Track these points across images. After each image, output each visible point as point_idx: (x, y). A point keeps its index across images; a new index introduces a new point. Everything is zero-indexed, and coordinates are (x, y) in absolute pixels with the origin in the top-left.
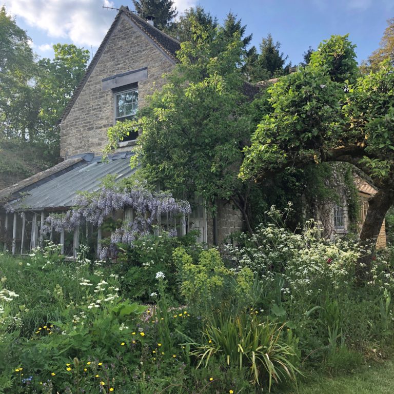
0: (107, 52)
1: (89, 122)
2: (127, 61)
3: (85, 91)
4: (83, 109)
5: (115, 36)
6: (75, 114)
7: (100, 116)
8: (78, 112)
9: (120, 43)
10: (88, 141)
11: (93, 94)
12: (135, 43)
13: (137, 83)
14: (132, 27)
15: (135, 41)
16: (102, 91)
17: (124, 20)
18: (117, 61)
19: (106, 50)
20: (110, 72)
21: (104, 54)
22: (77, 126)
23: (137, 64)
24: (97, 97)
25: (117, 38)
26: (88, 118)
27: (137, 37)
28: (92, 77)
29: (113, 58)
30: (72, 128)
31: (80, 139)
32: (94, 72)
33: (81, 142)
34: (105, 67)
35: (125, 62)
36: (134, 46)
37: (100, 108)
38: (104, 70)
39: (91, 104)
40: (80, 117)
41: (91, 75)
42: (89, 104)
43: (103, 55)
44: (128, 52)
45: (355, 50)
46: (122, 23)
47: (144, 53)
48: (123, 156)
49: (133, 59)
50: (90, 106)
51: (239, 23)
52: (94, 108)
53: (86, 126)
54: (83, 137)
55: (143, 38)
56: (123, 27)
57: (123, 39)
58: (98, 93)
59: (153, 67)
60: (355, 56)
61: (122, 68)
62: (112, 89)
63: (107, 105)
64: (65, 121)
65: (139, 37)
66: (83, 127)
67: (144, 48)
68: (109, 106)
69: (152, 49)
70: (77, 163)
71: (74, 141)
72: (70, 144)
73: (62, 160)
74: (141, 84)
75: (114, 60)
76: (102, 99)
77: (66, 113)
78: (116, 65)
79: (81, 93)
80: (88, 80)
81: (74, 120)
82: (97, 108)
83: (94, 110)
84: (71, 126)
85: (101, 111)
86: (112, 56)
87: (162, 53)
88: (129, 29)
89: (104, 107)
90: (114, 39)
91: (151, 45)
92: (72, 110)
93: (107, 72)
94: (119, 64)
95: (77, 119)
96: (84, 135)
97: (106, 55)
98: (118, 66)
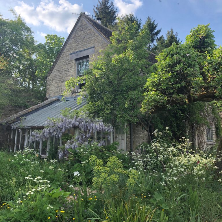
0: (73, 38)
1: (62, 78)
2: (83, 43)
3: (60, 60)
4: (59, 70)
5: (77, 29)
6: (55, 73)
7: (68, 74)
8: (57, 72)
9: (80, 33)
10: (61, 88)
11: (64, 62)
12: (88, 33)
13: (88, 56)
14: (86, 24)
15: (88, 32)
16: (69, 60)
17: (83, 20)
18: (78, 43)
19: (72, 37)
20: (74, 49)
21: (71, 39)
22: (55, 80)
23: (89, 45)
24: (66, 64)
25: (79, 30)
26: (62, 76)
28: (64, 52)
30: (53, 81)
31: (57, 87)
32: (65, 49)
33: (58, 89)
34: (71, 46)
35: (82, 44)
36: (88, 35)
37: (68, 70)
38: (71, 48)
39: (64, 67)
40: (58, 75)
41: (64, 51)
42: (62, 67)
43: (70, 40)
44: (84, 38)
45: (213, 34)
46: (81, 22)
47: (93, 38)
49: (86, 42)
50: (63, 69)
51: (154, 22)
52: (65, 70)
53: (61, 80)
54: (59, 86)
55: (92, 30)
56: (82, 24)
57: (82, 31)
58: (68, 62)
59: (98, 46)
60: (213, 37)
61: (80, 47)
62: (75, 59)
63: (72, 68)
64: (49, 77)
65: (90, 29)
66: (59, 80)
67: (93, 36)
68: (73, 69)
69: (97, 36)
70: (55, 101)
71: (54, 88)
72: (52, 90)
73: (47, 99)
74: (91, 56)
75: (76, 43)
76: (70, 64)
77: (50, 73)
78: (78, 46)
79: (58, 61)
80: (62, 54)
81: (54, 76)
82: (67, 70)
83: (65, 71)
84: (52, 80)
85: (69, 71)
86: (75, 40)
87: (103, 38)
88: (85, 25)
89: (70, 69)
90: (77, 31)
91: (97, 34)
92: (53, 71)
93: (72, 50)
94: (79, 45)
95: (56, 76)
96: (59, 85)
97: (72, 40)
98: (79, 46)
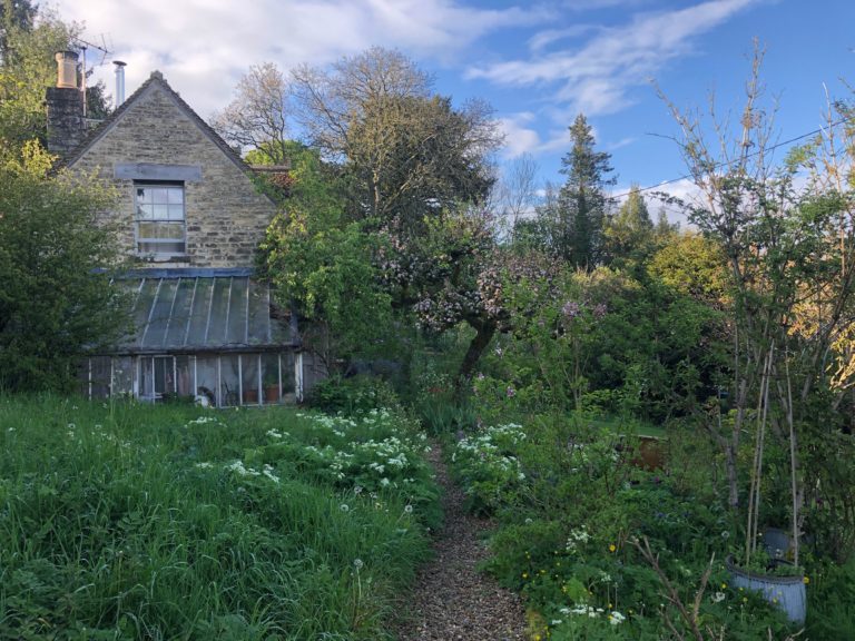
0: (126, 126)
2: (164, 148)
3: (76, 170)
5: (141, 107)
9: (150, 121)
12: (179, 129)
13: (183, 181)
15: (179, 126)
16: (115, 178)
17: (157, 91)
18: (146, 144)
20: (132, 155)
21: (119, 126)
23: (181, 157)
25: (145, 112)
27: (182, 121)
28: (93, 154)
29: (138, 138)
32: (96, 146)
34: (120, 145)
35: (161, 149)
36: (178, 132)
38: (118, 150)
41: (91, 150)
43: (115, 128)
44: (167, 137)
46: (155, 95)
47: (195, 146)
48: (165, 275)
49: (175, 149)
55: (194, 126)
56: (156, 100)
57: (156, 116)
59: (211, 168)
61: (155, 156)
62: (134, 180)
67: (195, 139)
69: (209, 145)
74: (190, 184)
75: (139, 140)
78: (144, 149)
80: (85, 156)
86: (134, 133)
88: (165, 106)
90: (139, 111)
91: (207, 140)
93: (125, 155)
94: (149, 149)
97: (123, 129)
98: (147, 151)
